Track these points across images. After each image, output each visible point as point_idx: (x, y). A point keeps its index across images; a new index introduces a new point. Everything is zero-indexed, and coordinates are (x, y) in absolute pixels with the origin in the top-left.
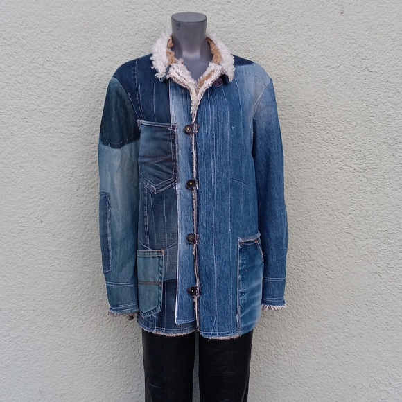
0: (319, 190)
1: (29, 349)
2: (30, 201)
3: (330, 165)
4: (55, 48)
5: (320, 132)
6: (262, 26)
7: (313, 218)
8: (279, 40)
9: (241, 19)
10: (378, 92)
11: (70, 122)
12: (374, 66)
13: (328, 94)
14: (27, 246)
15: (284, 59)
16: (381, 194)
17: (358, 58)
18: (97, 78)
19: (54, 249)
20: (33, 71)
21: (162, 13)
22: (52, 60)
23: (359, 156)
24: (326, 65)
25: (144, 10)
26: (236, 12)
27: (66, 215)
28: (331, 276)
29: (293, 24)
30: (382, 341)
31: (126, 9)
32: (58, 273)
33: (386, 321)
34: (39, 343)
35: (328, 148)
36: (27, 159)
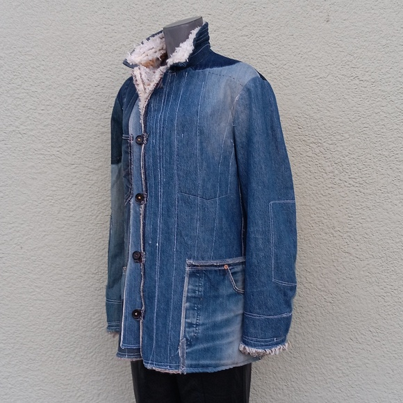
0: (313, 207)
1: (10, 386)
2: (9, 226)
3: (323, 180)
4: (33, 68)
5: (311, 145)
6: (245, 38)
7: (307, 237)
8: (264, 51)
9: (223, 31)
10: (371, 102)
11: (49, 143)
12: (365, 75)
13: (317, 105)
14: (7, 274)
16: (379, 210)
17: (347, 67)
18: (77, 97)
19: (35, 277)
20: (11, 92)
21: (141, 28)
22: (30, 80)
23: (354, 169)
24: (313, 75)
25: (123, 26)
26: (218, 24)
27: (47, 240)
28: (330, 300)
29: (277, 34)
30: (391, 372)
31: (104, 26)
32: (39, 302)
33: (393, 349)
34: (21, 378)
35: (320, 162)
36: (6, 183)
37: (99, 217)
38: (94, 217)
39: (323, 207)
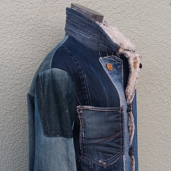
0: (156, 125)
3: (162, 107)
8: (130, 24)
9: (104, 9)
15: (133, 38)
24: (160, 40)
26: (100, 4)
29: (139, 12)
35: (161, 96)
37: (15, 144)
38: (11, 145)
39: (161, 124)
